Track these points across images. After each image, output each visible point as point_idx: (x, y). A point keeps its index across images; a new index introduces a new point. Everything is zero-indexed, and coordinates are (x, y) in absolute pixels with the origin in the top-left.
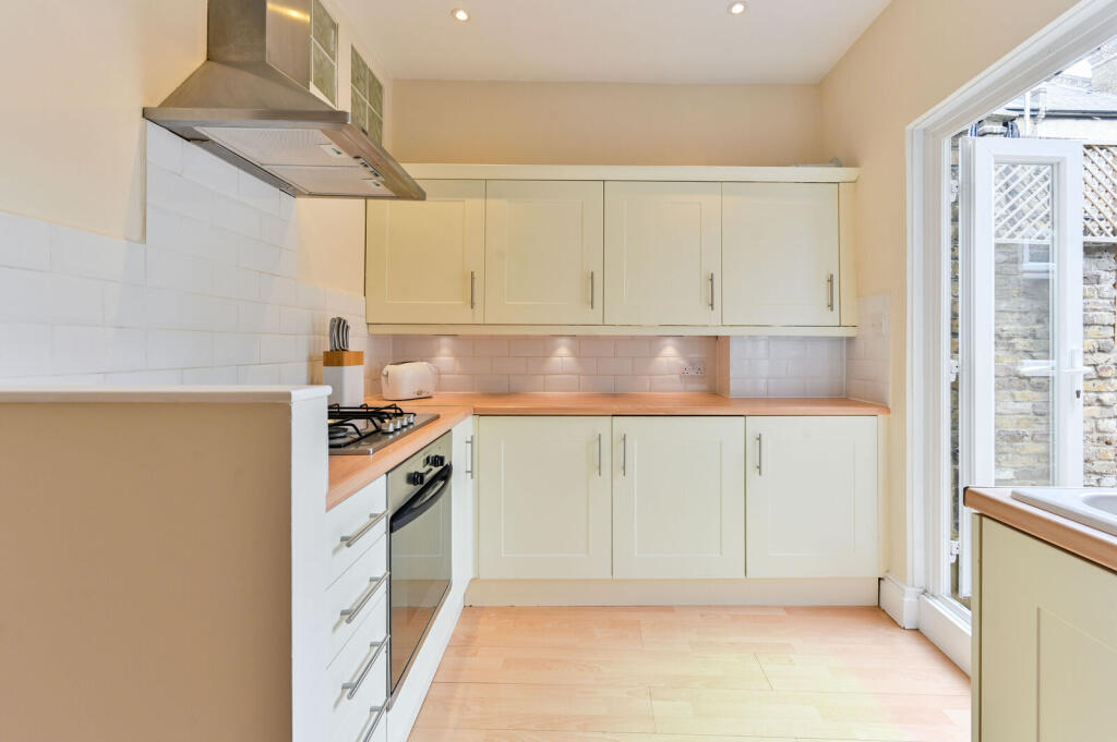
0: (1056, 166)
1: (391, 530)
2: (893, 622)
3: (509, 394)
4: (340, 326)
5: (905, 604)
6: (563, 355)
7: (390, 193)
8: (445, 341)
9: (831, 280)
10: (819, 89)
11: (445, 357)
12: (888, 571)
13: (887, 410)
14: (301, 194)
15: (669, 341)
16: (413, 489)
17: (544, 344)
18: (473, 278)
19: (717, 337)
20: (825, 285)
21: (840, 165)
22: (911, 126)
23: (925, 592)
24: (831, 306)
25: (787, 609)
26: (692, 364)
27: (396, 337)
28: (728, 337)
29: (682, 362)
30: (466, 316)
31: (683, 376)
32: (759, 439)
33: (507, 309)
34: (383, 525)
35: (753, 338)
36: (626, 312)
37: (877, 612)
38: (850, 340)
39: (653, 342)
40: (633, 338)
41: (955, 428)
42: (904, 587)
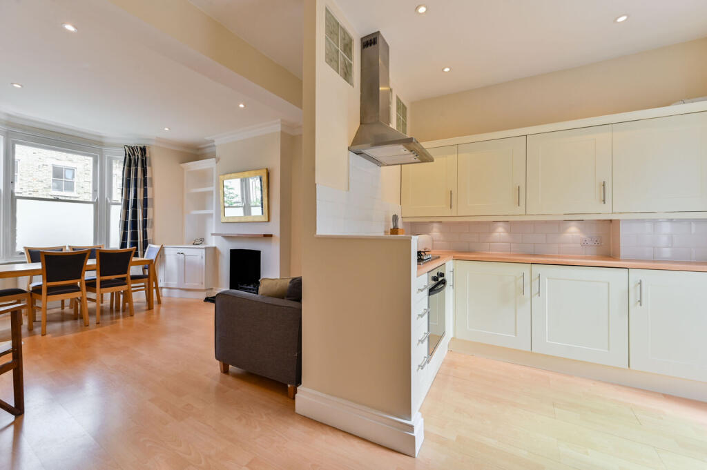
1: (429, 295)
3: (470, 252)
4: (395, 218)
6: (500, 232)
7: (419, 161)
8: (435, 225)
11: (436, 232)
14: (384, 165)
16: (434, 283)
17: (490, 225)
18: (451, 194)
19: (611, 220)
26: (590, 238)
27: (412, 223)
28: (619, 220)
29: (582, 236)
30: (448, 212)
31: (584, 245)
32: (640, 283)
33: (471, 208)
34: (426, 292)
35: (643, 221)
36: (541, 207)
39: (562, 224)
40: (546, 222)
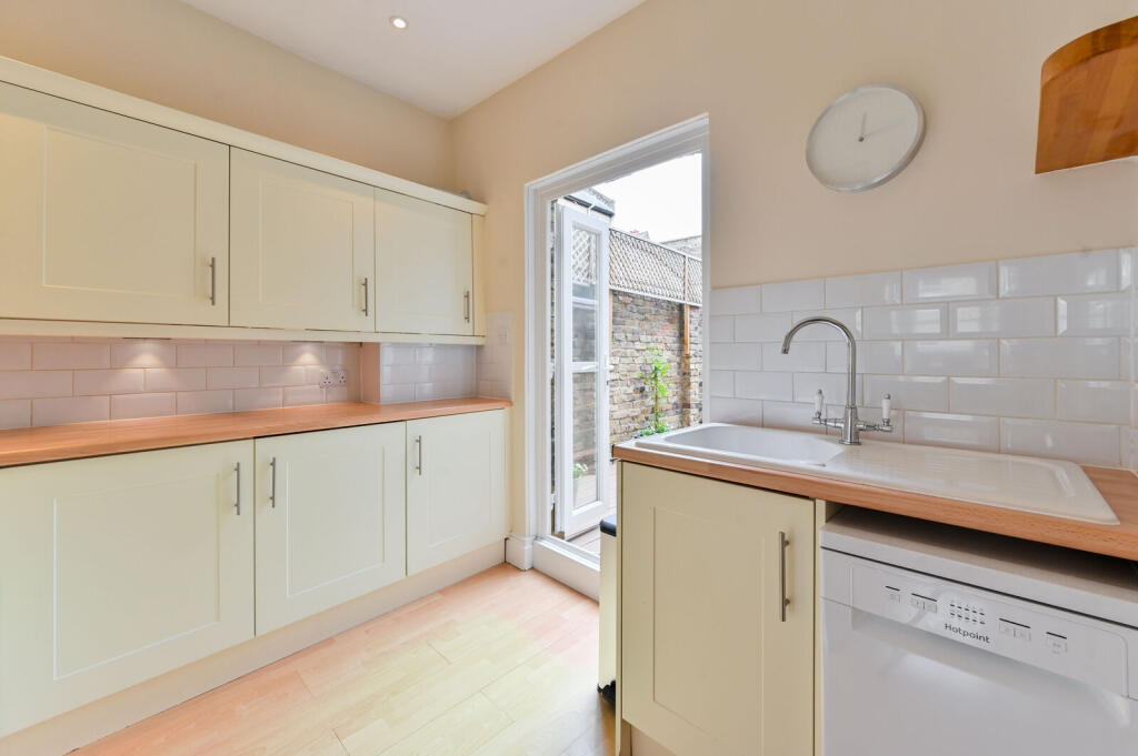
0: (598, 235)
2: (518, 569)
5: (524, 553)
6: (146, 365)
9: (467, 296)
10: (451, 125)
12: (511, 531)
13: (511, 403)
15: (307, 347)
17: (113, 349)
19: (361, 343)
20: (462, 301)
21: (469, 197)
22: (527, 185)
23: (536, 538)
24: (467, 318)
25: (443, 591)
26: (334, 372)
28: (377, 345)
29: (323, 370)
31: (326, 385)
32: (419, 441)
37: (506, 566)
38: (479, 348)
39: (288, 349)
41: (552, 412)
42: (523, 538)
